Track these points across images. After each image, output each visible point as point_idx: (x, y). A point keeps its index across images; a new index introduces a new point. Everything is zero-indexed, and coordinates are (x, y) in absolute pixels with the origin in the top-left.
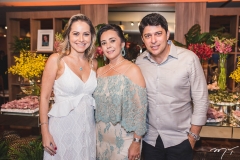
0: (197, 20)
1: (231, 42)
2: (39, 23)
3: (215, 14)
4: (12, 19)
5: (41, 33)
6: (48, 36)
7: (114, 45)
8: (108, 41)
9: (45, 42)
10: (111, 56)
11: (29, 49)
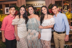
2: (5, 5)
5: (6, 8)
6: (8, 9)
7: (32, 11)
8: (30, 10)
9: (7, 11)
11: (2, 13)
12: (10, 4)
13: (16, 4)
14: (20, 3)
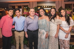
0: (61, 5)
1: (70, 11)
3: (66, 4)
4: (10, 6)
10: (42, 15)
12: (23, 6)
13: (28, 5)
14: (31, 5)
